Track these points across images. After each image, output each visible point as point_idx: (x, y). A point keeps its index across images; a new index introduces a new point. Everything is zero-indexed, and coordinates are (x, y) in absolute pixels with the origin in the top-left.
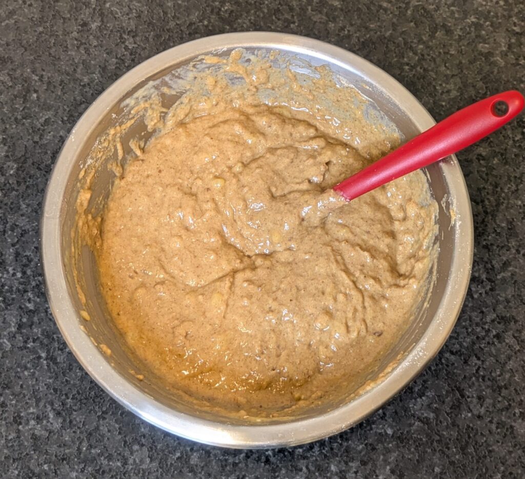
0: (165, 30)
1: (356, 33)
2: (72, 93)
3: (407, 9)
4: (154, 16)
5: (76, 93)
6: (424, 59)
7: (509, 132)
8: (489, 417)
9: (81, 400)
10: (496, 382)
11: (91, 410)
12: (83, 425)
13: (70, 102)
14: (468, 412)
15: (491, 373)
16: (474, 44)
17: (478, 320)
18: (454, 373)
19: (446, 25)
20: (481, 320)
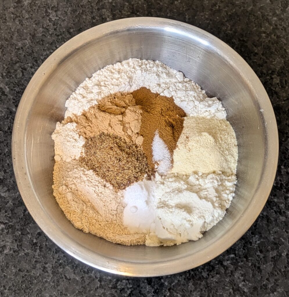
0: (80, 5)
1: (225, 8)
5: (13, 54)
6: (277, 29)
9: (15, 291)
13: (8, 61)
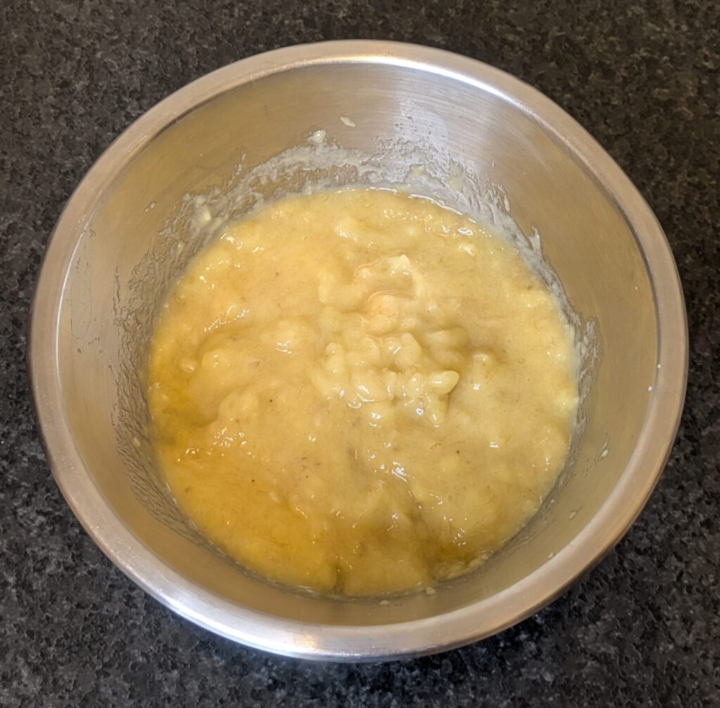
2: (49, 184)
3: (543, 42)
4: (169, 68)
7: (707, 216)
8: (701, 649)
10: (709, 593)
11: (87, 662)
12: (74, 686)
14: (670, 643)
15: (700, 580)
16: (646, 89)
17: (675, 500)
18: (643, 583)
19: (604, 63)
20: (681, 499)
